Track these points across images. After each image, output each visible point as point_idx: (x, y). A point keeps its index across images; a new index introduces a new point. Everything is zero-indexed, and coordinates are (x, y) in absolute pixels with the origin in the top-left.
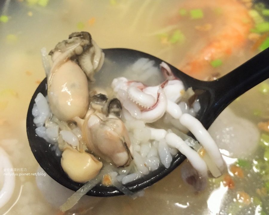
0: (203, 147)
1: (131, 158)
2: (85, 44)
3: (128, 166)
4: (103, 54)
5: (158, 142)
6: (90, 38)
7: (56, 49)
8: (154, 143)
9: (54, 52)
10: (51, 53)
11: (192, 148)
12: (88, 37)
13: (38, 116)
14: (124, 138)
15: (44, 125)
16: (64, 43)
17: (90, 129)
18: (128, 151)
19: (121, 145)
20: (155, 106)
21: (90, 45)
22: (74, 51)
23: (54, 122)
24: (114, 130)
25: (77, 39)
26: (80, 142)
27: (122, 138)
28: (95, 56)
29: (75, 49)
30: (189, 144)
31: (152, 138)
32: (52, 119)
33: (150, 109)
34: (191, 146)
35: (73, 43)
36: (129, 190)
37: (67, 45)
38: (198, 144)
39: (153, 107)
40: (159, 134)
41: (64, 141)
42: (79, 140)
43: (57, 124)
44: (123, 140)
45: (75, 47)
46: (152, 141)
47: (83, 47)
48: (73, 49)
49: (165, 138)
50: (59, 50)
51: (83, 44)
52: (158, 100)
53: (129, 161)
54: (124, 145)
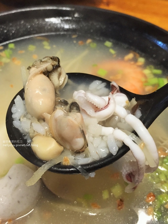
0: (143, 142)
1: (86, 144)
2: (54, 64)
3: (83, 151)
4: (67, 76)
5: (107, 137)
6: (59, 61)
7: (33, 66)
8: (104, 137)
9: (31, 67)
10: (29, 68)
11: (134, 141)
12: (57, 60)
13: (15, 113)
14: (82, 127)
15: (20, 120)
16: (40, 61)
17: (56, 120)
18: (84, 137)
19: (79, 132)
20: (106, 107)
21: (59, 66)
22: (46, 68)
23: (27, 118)
24: (75, 120)
25: (49, 59)
26: (46, 132)
27: (81, 126)
28: (62, 76)
29: (47, 67)
30: (132, 138)
31: (102, 134)
32: (26, 116)
33: (102, 109)
34: (133, 140)
35: (46, 62)
36: (84, 169)
37: (41, 63)
38: (139, 139)
39: (105, 108)
40: (108, 131)
41: (34, 131)
42: (46, 131)
43: (29, 119)
44: (81, 128)
45: (48, 65)
46: (102, 136)
47: (53, 66)
48: (46, 66)
49: (113, 134)
50: (35, 67)
51: (53, 64)
52: (108, 103)
53: (84, 147)
54: (82, 132)
